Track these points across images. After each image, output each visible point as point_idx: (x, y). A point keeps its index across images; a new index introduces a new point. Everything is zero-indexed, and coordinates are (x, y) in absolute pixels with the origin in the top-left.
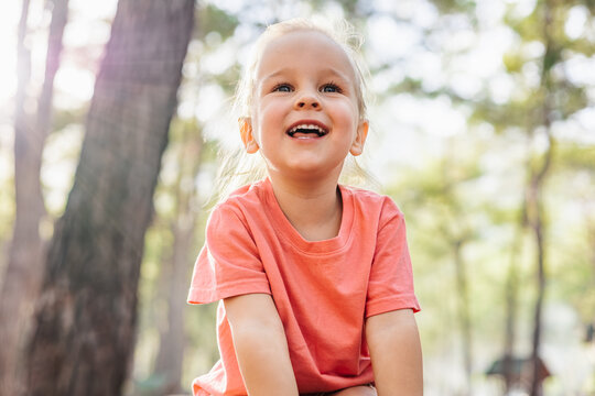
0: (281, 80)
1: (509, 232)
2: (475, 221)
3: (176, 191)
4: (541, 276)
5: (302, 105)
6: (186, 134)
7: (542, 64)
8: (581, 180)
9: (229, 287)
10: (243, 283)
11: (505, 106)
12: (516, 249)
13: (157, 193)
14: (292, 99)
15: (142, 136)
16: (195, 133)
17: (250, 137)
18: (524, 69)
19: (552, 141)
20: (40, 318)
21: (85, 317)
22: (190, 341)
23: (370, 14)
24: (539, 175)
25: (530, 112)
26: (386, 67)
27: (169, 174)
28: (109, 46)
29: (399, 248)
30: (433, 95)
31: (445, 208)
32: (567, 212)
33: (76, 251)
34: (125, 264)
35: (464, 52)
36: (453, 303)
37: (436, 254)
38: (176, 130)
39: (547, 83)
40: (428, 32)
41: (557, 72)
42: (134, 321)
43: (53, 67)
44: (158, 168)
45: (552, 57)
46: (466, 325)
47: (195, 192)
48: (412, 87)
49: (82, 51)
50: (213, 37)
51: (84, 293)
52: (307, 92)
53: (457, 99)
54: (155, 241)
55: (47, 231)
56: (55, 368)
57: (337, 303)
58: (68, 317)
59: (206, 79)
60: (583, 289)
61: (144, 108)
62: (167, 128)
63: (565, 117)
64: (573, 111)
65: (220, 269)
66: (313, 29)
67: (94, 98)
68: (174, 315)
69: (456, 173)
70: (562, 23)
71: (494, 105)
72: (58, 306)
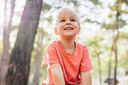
0: (62, 19)
1: (109, 52)
2: (102, 49)
3: (38, 43)
4: (116, 61)
5: (67, 24)
6: (40, 31)
7: (116, 16)
8: (125, 41)
9: (51, 61)
10: (54, 61)
11: (108, 25)
12: (111, 55)
13: (34, 43)
14: (65, 23)
15: (31, 31)
16: (42, 31)
17: (56, 32)
18: (112, 17)
19: (118, 32)
20: (9, 70)
21: (18, 70)
22: (41, 75)
23: (79, 5)
24: (116, 39)
25: (114, 26)
26: (83, 16)
27: (36, 39)
28: (24, 12)
29: (88, 57)
30: (93, 22)
31: (96, 47)
32: (122, 47)
33: (17, 56)
34: (27, 58)
35: (100, 13)
36: (97, 67)
37: (94, 56)
38: (38, 30)
39: (117, 20)
40: (92, 9)
41: (120, 17)
42: (29, 71)
43: (12, 16)
44: (34, 38)
45: (118, 14)
46: (100, 72)
47: (42, 43)
48: (89, 21)
49: (18, 13)
50: (46, 10)
51: (18, 65)
52: (68, 21)
53: (98, 23)
54: (33, 54)
55: (10, 51)
56: (12, 81)
57: (73, 67)
58: (15, 70)
59: (44, 19)
60: (125, 64)
61: (31, 25)
62: (36, 30)
63: (121, 27)
64: (123, 26)
65: (50, 58)
66: (68, 9)
67: (20, 23)
68: (37, 70)
69: (98, 39)
70: (120, 7)
71: (106, 24)
72: (13, 68)
